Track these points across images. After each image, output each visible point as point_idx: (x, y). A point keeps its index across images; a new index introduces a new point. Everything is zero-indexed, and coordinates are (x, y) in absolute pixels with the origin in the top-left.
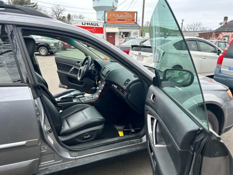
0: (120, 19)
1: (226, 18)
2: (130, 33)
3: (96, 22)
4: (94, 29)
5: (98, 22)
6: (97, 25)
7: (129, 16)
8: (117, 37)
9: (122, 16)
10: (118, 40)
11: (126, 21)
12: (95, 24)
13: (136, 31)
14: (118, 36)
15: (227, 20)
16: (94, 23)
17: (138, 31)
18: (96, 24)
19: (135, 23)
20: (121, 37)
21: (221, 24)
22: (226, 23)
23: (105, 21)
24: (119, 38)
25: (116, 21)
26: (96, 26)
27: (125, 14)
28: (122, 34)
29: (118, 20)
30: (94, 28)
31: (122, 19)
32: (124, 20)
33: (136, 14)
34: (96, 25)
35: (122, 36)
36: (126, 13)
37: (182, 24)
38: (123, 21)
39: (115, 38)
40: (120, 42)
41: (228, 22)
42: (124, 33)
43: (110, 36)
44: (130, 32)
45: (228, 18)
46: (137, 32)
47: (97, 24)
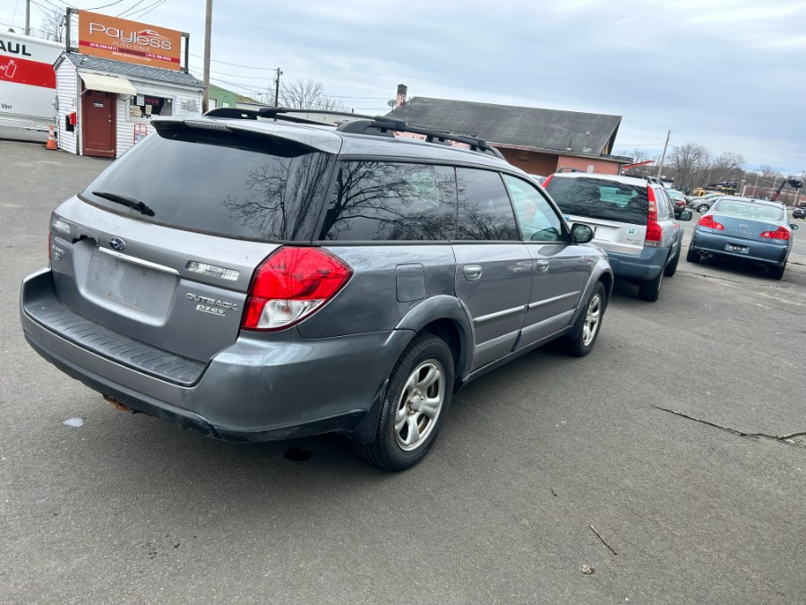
0: (127, 47)
1: (402, 90)
2: (169, 101)
3: (18, 39)
4: (11, 68)
5: (26, 41)
6: (24, 53)
7: (160, 43)
8: (122, 111)
9: (134, 40)
10: (127, 121)
11: (149, 59)
12: (14, 48)
13: (191, 99)
14: (128, 108)
15: (405, 94)
16: (9, 44)
17: (197, 99)
18: (18, 46)
19: (181, 69)
20: (140, 113)
21: (392, 103)
22: (403, 104)
23: (71, 46)
24: (132, 114)
25: (114, 53)
26: (20, 56)
27: (145, 34)
28: (141, 101)
29: (121, 50)
30: (12, 62)
31: (136, 48)
32: (143, 54)
33: (183, 39)
34: (17, 52)
35: (143, 109)
36: (148, 31)
37: (277, 82)
38: (140, 58)
39: (118, 112)
40: (137, 128)
41: (407, 100)
42: (148, 99)
43: (97, 105)
44: (171, 100)
45: (408, 89)
46: (194, 101)
47: (24, 47)
